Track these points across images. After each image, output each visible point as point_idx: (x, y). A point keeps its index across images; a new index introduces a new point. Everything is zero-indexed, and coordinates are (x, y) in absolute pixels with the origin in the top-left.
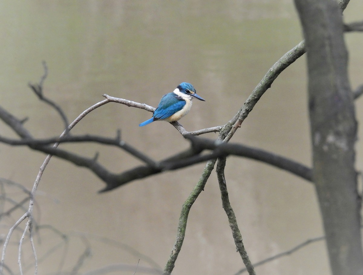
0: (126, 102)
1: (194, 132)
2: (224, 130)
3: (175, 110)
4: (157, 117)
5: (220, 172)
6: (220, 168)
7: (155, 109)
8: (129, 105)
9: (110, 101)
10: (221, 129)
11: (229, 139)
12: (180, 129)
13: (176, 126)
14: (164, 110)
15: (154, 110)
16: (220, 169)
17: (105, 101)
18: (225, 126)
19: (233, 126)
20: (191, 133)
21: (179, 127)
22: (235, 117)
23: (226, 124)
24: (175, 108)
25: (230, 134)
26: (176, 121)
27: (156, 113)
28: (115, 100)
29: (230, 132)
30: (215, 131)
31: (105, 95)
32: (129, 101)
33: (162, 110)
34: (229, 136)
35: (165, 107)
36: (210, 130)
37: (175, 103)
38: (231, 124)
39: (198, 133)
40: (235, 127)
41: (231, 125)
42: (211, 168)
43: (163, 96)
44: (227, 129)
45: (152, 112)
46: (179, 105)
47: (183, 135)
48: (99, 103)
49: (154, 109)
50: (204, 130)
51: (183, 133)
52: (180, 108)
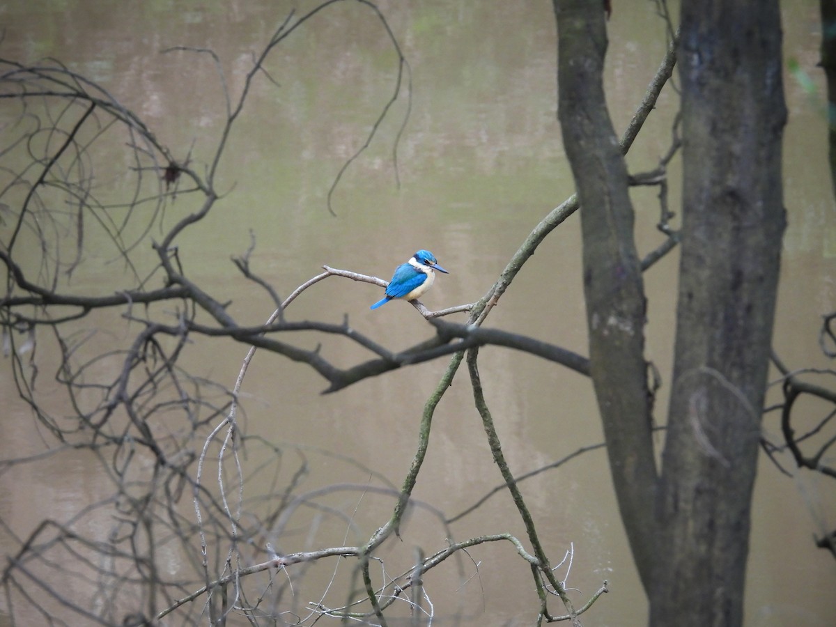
0: (351, 275)
1: (438, 312)
2: (476, 308)
3: (414, 285)
4: (391, 294)
5: (471, 362)
6: (471, 357)
8: (355, 279)
9: (331, 274)
10: (472, 308)
11: (482, 321)
12: (420, 309)
13: (415, 305)
14: (400, 286)
16: (471, 359)
17: (325, 274)
18: (476, 303)
19: (487, 304)
20: (433, 314)
21: (419, 306)
22: (489, 292)
23: (479, 302)
24: (413, 283)
25: (484, 314)
26: (416, 299)
27: (389, 289)
28: (337, 273)
29: (483, 312)
30: (465, 310)
31: (325, 266)
32: (356, 274)
33: (397, 285)
34: (482, 317)
35: (401, 282)
36: (458, 310)
37: (414, 277)
39: (443, 313)
40: (490, 304)
41: (485, 302)
42: (460, 359)
44: (479, 308)
45: (385, 287)
46: (419, 280)
47: (424, 316)
48: (317, 277)
49: (388, 283)
50: (450, 309)
51: (424, 314)
52: (420, 284)
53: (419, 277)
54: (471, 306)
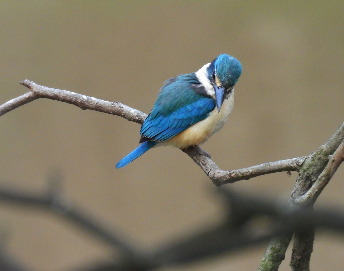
0: (76, 98)
1: (237, 171)
2: (310, 166)
3: (190, 119)
4: (149, 134)
5: (299, 266)
6: (299, 258)
7: (146, 115)
8: (84, 106)
9: (38, 96)
10: (302, 165)
11: (321, 189)
12: (204, 165)
13: (195, 157)
14: (165, 120)
15: (144, 119)
16: (300, 260)
17: (26, 95)
18: (311, 156)
19: (332, 157)
20: (230, 174)
21: (202, 159)
22: (334, 136)
23: (315, 153)
24: (189, 115)
25: (324, 176)
26: (196, 146)
27: (146, 125)
28: (49, 94)
29: (324, 173)
30: (288, 169)
31: (26, 81)
32: (85, 97)
33: (161, 117)
34: (320, 182)
35: (168, 112)
36: (276, 168)
37: (191, 103)
38: (325, 152)
39: (248, 174)
40: (336, 159)
41: (327, 154)
42: (278, 258)
43: (165, 83)
44: (316, 166)
45: (140, 122)
46: (200, 109)
47: (211, 178)
48: (12, 101)
49: (144, 116)
50: (261, 166)
51: (211, 174)
52: (202, 117)
53: (201, 103)
54: (301, 161)
